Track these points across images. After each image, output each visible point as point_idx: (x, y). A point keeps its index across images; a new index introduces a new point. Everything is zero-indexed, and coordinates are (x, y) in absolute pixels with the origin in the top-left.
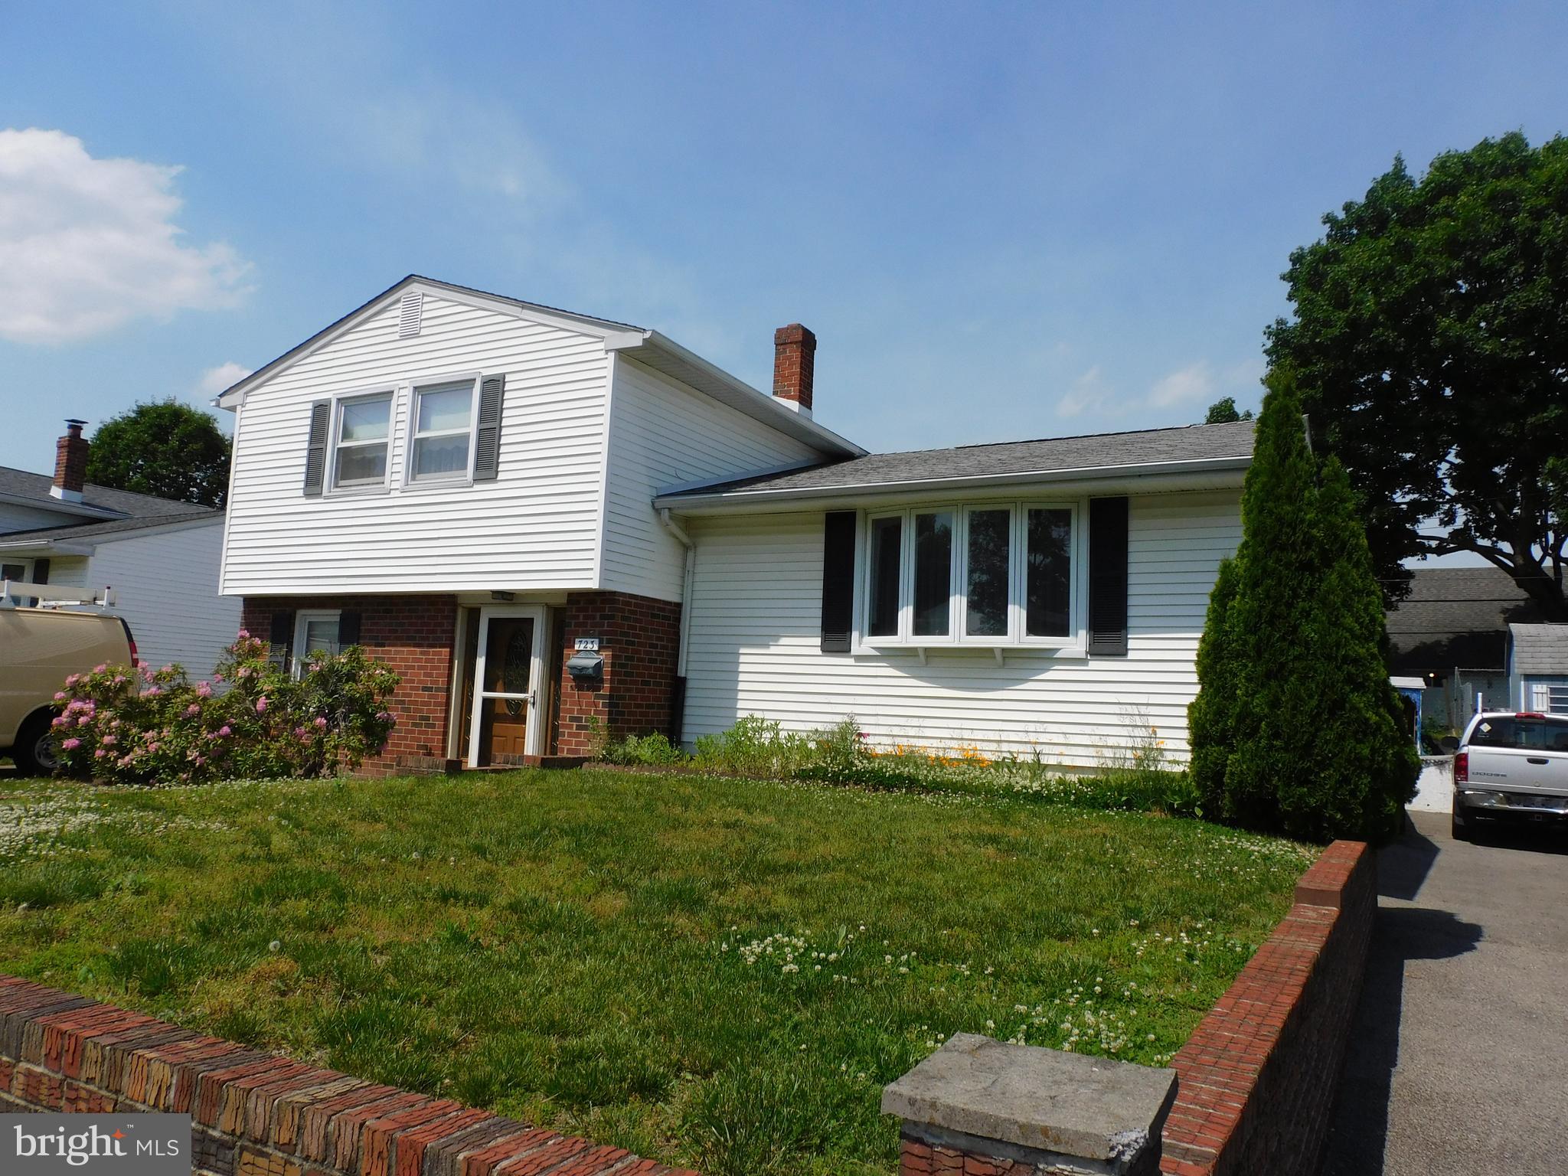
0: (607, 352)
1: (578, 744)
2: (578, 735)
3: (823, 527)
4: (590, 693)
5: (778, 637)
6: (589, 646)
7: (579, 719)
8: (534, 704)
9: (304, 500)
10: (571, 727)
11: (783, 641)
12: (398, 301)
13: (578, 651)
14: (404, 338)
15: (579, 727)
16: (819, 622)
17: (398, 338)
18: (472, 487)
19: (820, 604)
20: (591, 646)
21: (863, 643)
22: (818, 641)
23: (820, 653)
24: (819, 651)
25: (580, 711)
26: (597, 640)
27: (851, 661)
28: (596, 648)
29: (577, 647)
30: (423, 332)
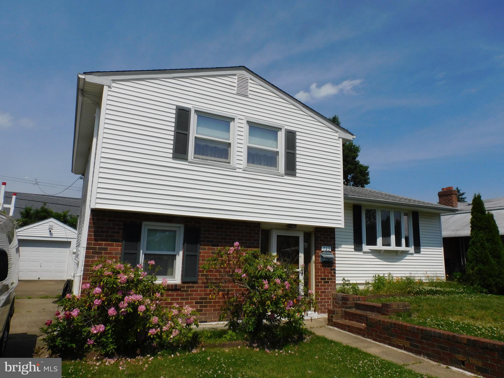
0: (339, 138)
1: (325, 289)
2: (325, 286)
3: (352, 209)
4: (328, 268)
5: (341, 245)
6: (328, 250)
7: (325, 279)
8: (302, 274)
9: (171, 160)
10: (321, 282)
11: (343, 246)
12: (235, 75)
13: (323, 251)
14: (238, 94)
15: (325, 282)
16: (353, 241)
17: (235, 93)
18: (283, 176)
19: (352, 234)
20: (329, 249)
21: (366, 248)
22: (353, 247)
23: (354, 251)
24: (353, 250)
25: (325, 275)
26: (330, 247)
27: (362, 253)
28: (330, 250)
29: (322, 250)
30: (250, 96)
